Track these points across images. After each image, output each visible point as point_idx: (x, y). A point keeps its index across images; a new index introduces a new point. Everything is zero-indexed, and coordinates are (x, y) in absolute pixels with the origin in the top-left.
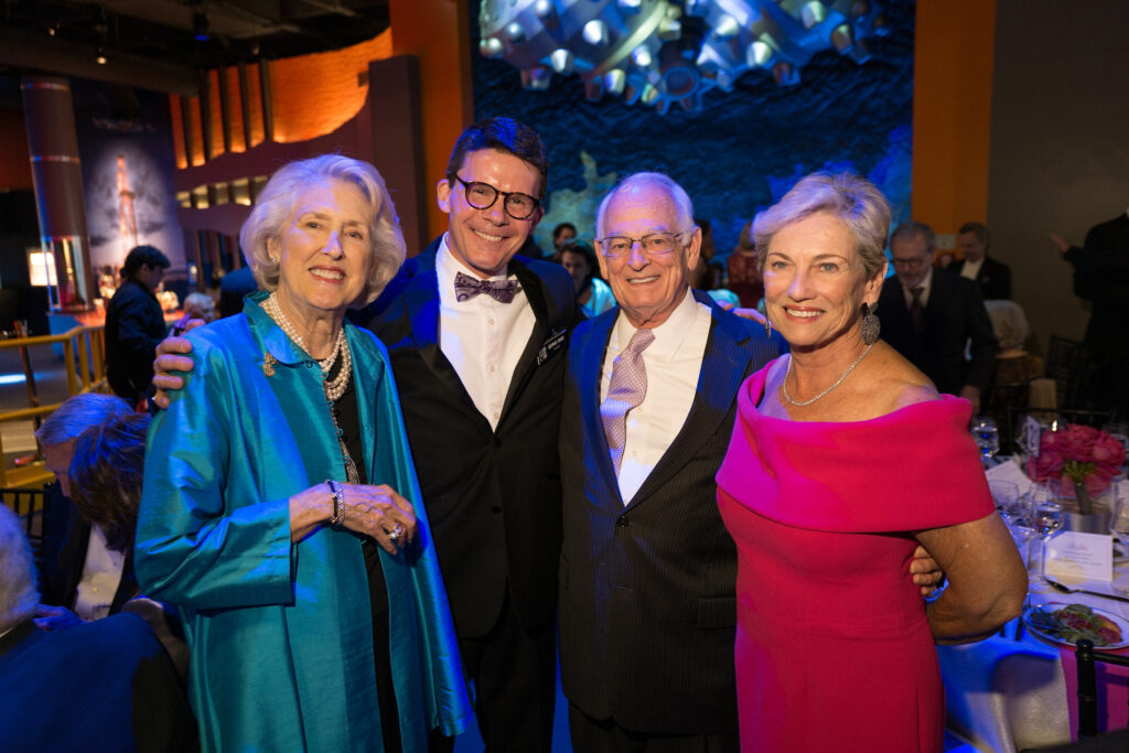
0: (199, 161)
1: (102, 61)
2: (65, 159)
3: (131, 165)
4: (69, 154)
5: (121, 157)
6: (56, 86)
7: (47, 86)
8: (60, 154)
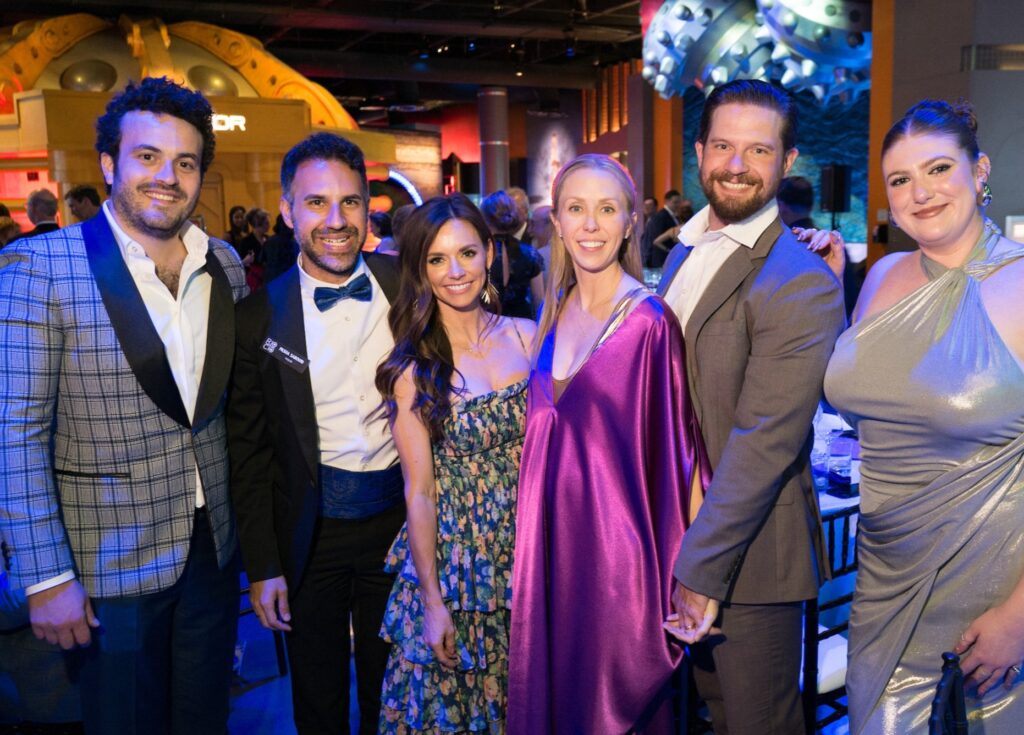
0: (593, 138)
1: (520, 74)
2: (499, 143)
3: (560, 142)
4: (502, 140)
5: (554, 135)
6: (498, 93)
7: (493, 93)
8: (496, 140)
